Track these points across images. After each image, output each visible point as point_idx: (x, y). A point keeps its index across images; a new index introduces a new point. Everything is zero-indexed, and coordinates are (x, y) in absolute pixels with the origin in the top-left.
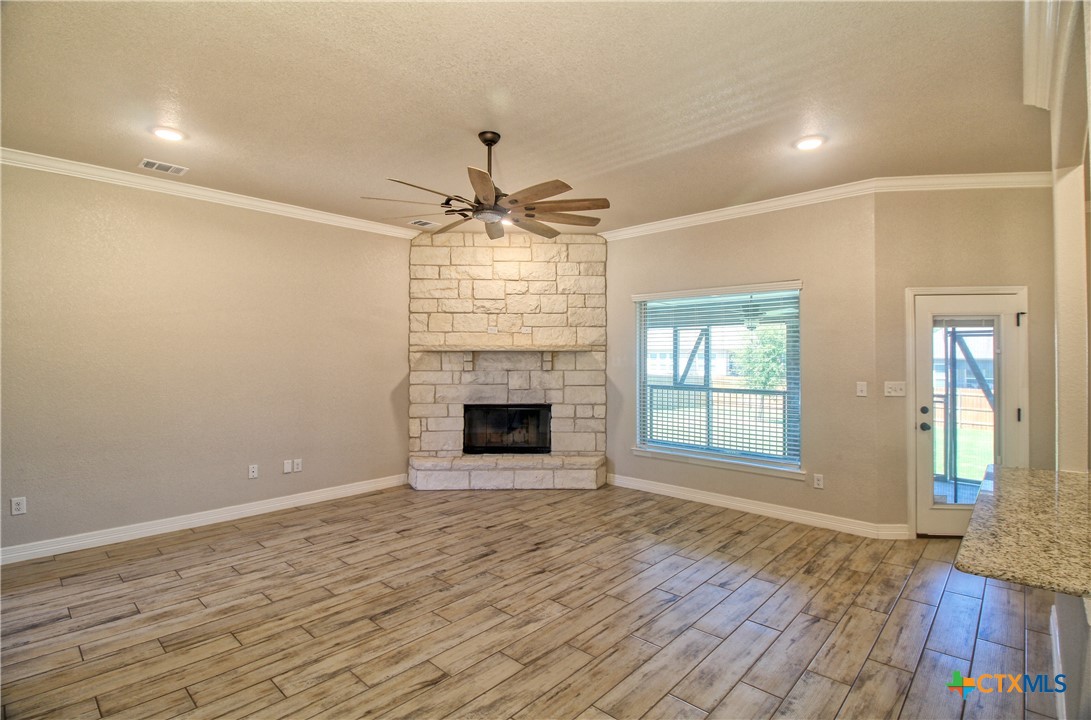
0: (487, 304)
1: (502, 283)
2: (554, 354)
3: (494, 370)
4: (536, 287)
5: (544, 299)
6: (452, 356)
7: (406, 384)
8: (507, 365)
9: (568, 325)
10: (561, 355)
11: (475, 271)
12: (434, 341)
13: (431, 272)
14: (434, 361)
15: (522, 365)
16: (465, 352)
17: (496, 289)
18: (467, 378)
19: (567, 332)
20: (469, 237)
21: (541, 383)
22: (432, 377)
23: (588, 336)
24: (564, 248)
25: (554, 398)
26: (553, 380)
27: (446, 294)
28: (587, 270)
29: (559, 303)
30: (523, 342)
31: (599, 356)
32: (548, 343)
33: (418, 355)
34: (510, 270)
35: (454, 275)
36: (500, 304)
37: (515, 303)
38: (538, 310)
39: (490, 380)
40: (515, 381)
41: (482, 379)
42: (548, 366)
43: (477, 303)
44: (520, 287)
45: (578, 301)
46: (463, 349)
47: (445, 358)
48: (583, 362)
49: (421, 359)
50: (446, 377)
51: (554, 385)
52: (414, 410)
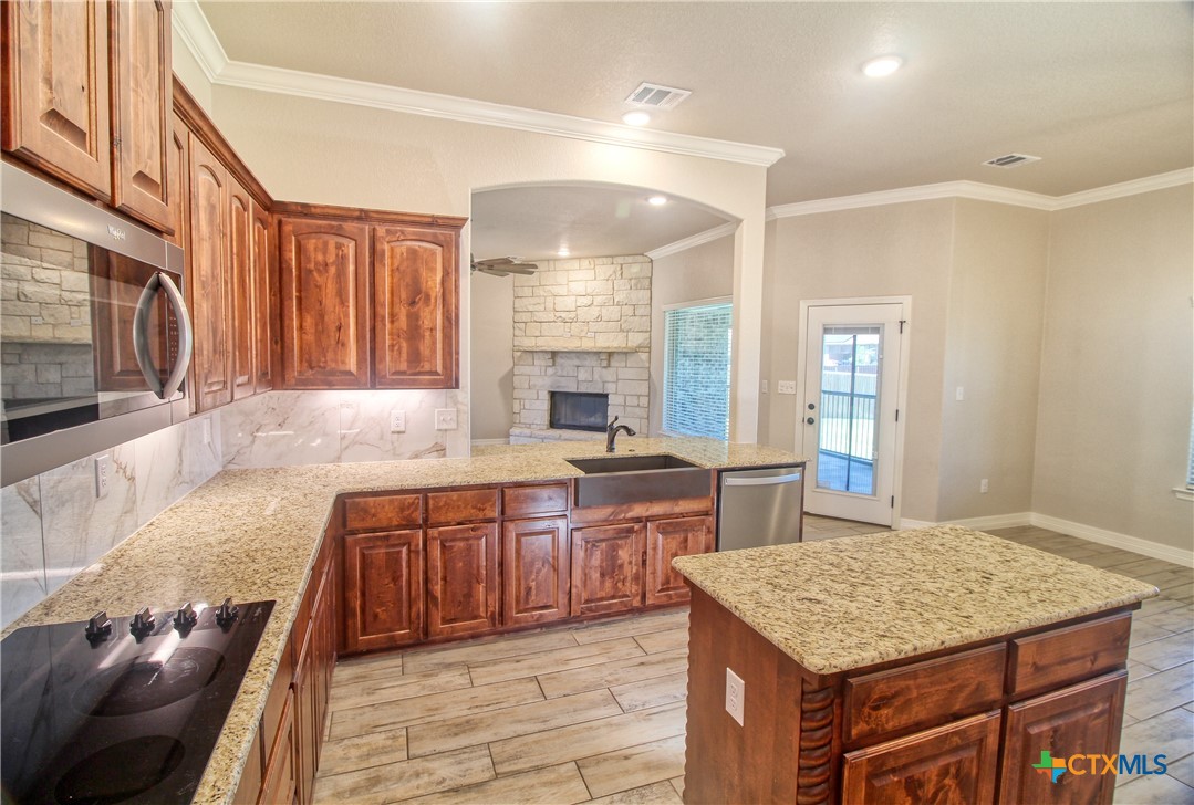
0: (564, 315)
1: (573, 298)
2: (610, 354)
3: (568, 364)
4: (598, 300)
5: (604, 310)
6: (541, 355)
7: (511, 374)
8: (576, 362)
9: (622, 330)
10: (616, 355)
11: (556, 290)
12: (529, 343)
13: (528, 292)
14: (529, 358)
15: (587, 363)
16: (546, 352)
17: (569, 303)
18: (550, 371)
19: (621, 336)
20: (552, 263)
21: (600, 377)
22: (527, 370)
23: (636, 339)
24: (619, 268)
25: (610, 389)
26: (609, 375)
27: (536, 308)
28: (636, 285)
29: (614, 312)
30: (587, 345)
31: (644, 356)
32: (606, 345)
33: (519, 353)
34: (578, 287)
35: (542, 293)
36: (573, 315)
37: (583, 314)
38: (599, 319)
39: (565, 374)
40: (583, 375)
41: (559, 373)
42: (605, 363)
43: (558, 314)
44: (587, 301)
45: (628, 310)
46: (544, 349)
47: (536, 356)
48: (632, 360)
49: (520, 357)
50: (536, 370)
51: (609, 379)
52: (517, 394)
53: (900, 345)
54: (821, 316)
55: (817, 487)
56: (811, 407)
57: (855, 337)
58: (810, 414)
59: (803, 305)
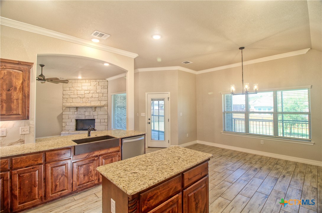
0: (80, 96)
1: (84, 91)
2: (96, 107)
3: (82, 111)
4: (92, 92)
5: (93, 95)
6: (72, 108)
7: (62, 114)
8: (85, 110)
9: (99, 100)
10: (97, 108)
11: (78, 88)
12: (68, 105)
13: (68, 89)
14: (68, 109)
15: (88, 110)
16: (74, 107)
17: (82, 92)
18: (76, 113)
19: (99, 102)
20: (76, 81)
21: (92, 114)
22: (68, 113)
23: (103, 103)
24: (98, 83)
25: (96, 117)
26: (95, 113)
27: (71, 94)
28: (103, 88)
29: (97, 95)
30: (88, 105)
31: (106, 108)
32: (94, 105)
33: (65, 108)
34: (85, 88)
35: (73, 89)
36: (83, 96)
37: (87, 96)
38: (92, 97)
39: (81, 114)
40: (87, 114)
41: (79, 113)
42: (94, 110)
43: (78, 96)
44: (88, 92)
45: (101, 95)
46: (73, 106)
47: (71, 109)
48: (102, 109)
49: (65, 109)
50: (71, 113)
51: (95, 114)
52: (64, 121)
53: (168, 103)
54: (151, 96)
55: (152, 140)
56: (149, 119)
57: (159, 102)
58: (149, 121)
59: (146, 94)
